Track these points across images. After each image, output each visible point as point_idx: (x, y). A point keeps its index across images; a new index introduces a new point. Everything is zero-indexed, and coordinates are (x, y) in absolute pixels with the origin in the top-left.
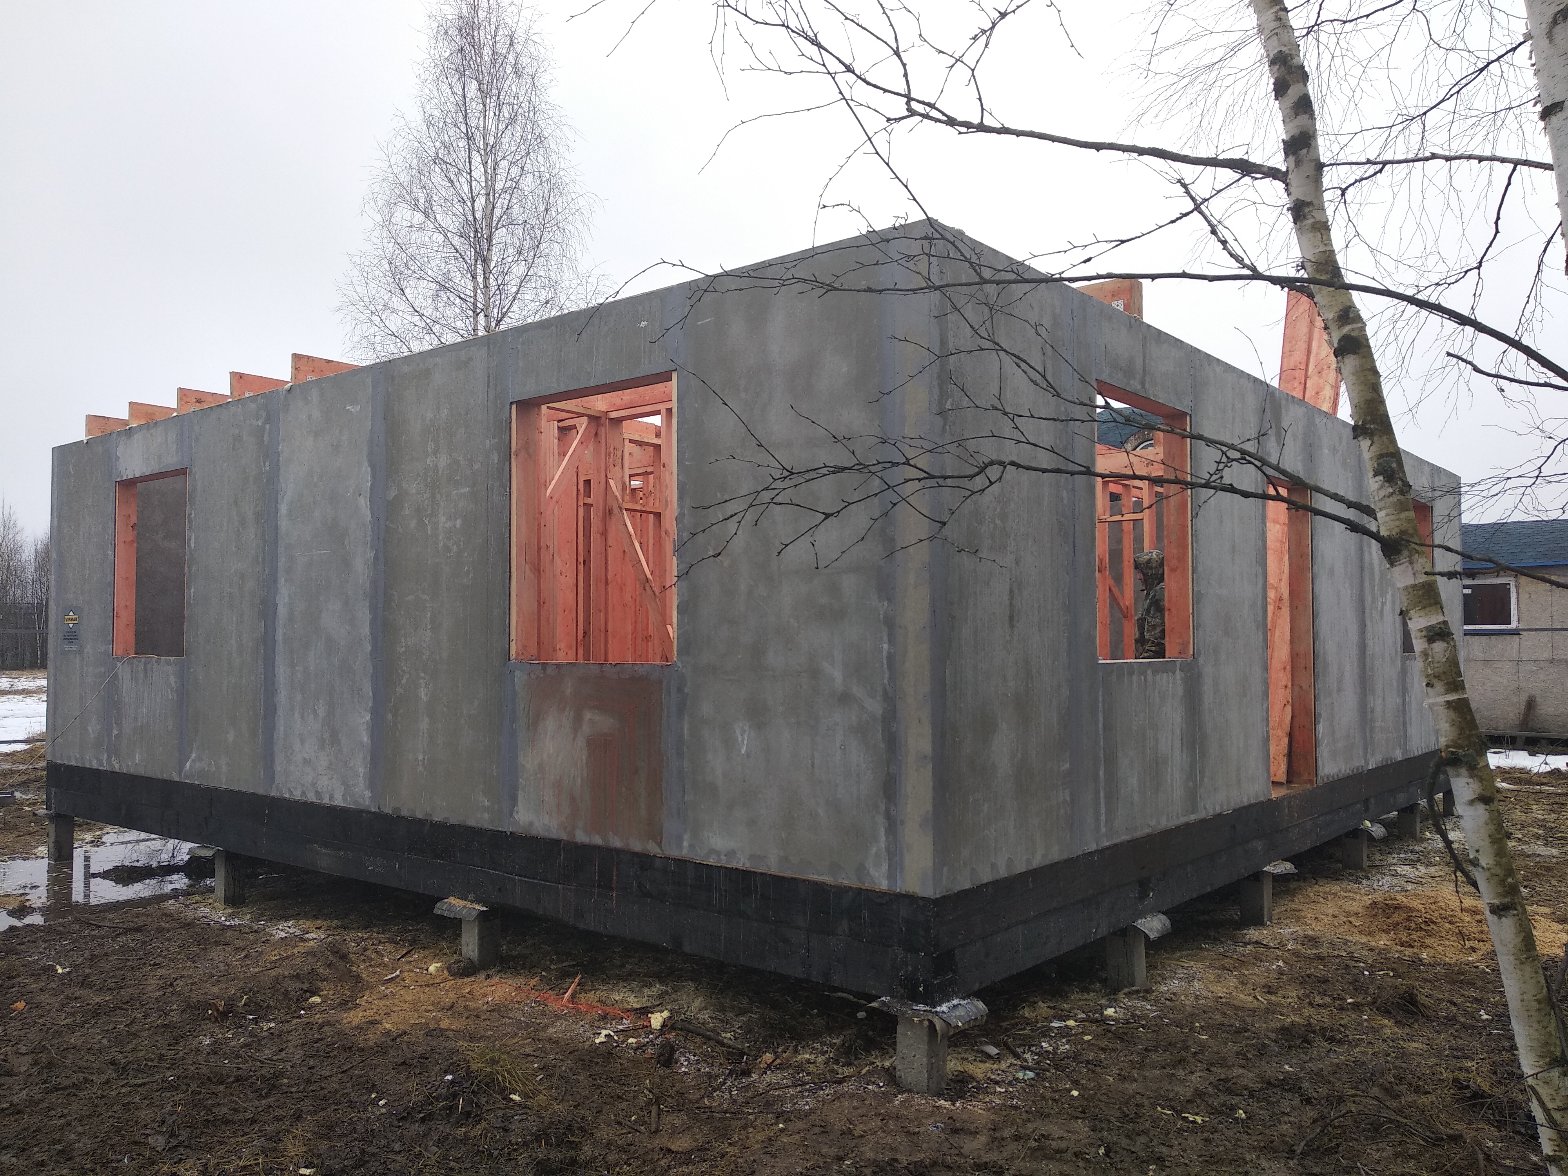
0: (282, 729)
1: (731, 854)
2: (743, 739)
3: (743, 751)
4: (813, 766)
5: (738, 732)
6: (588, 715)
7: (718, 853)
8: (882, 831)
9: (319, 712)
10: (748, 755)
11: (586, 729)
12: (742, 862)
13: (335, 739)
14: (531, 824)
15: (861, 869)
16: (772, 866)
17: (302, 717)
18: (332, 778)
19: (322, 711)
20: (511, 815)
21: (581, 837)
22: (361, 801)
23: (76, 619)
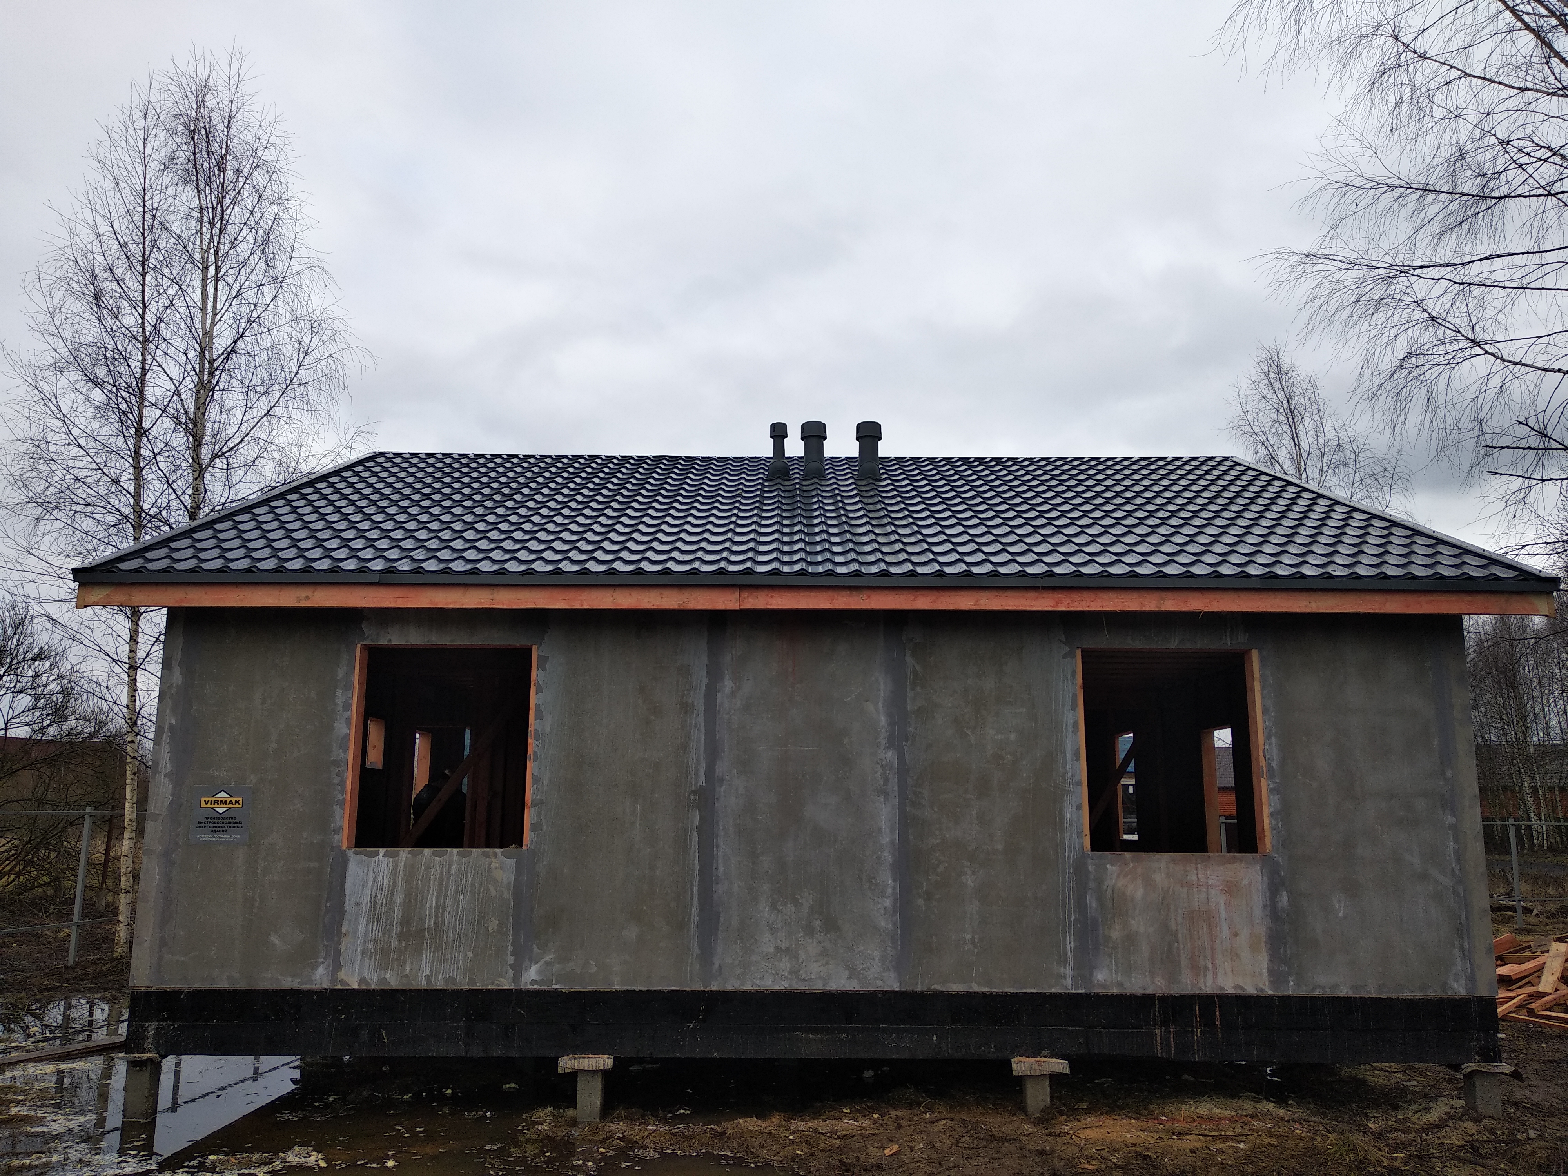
0: (734, 919)
1: (1336, 986)
2: (1340, 906)
3: (1341, 914)
4: (1401, 921)
5: (1334, 902)
7: (1323, 988)
8: (1459, 960)
9: (804, 901)
10: (1345, 917)
12: (1344, 991)
13: (831, 926)
14: (1120, 984)
15: (1445, 985)
16: (1372, 990)
18: (828, 963)
19: (807, 900)
22: (880, 983)
23: (237, 802)
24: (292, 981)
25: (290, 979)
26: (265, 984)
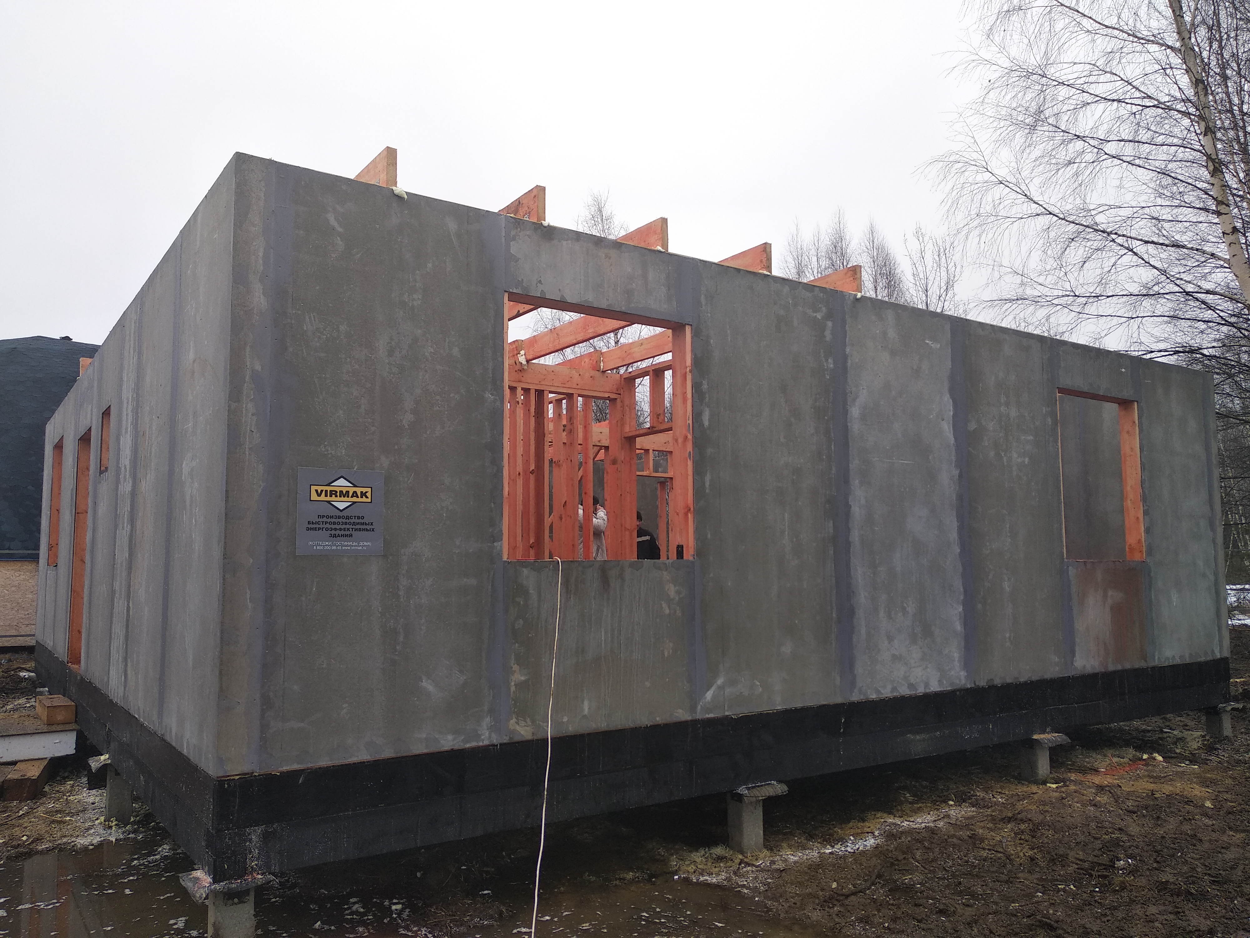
0: (863, 631)
1: (1173, 657)
2: (1174, 598)
3: (1175, 604)
4: (1197, 607)
5: (1172, 595)
6: (1110, 593)
7: (1169, 659)
8: (1217, 633)
9: (909, 609)
11: (1110, 601)
13: (927, 632)
14: (1084, 667)
15: (1212, 652)
17: (889, 617)
18: (927, 667)
19: (911, 608)
20: (1072, 664)
21: (1111, 668)
22: (958, 682)
23: (363, 494)
24: (454, 739)
25: (450, 737)
26: (419, 749)
